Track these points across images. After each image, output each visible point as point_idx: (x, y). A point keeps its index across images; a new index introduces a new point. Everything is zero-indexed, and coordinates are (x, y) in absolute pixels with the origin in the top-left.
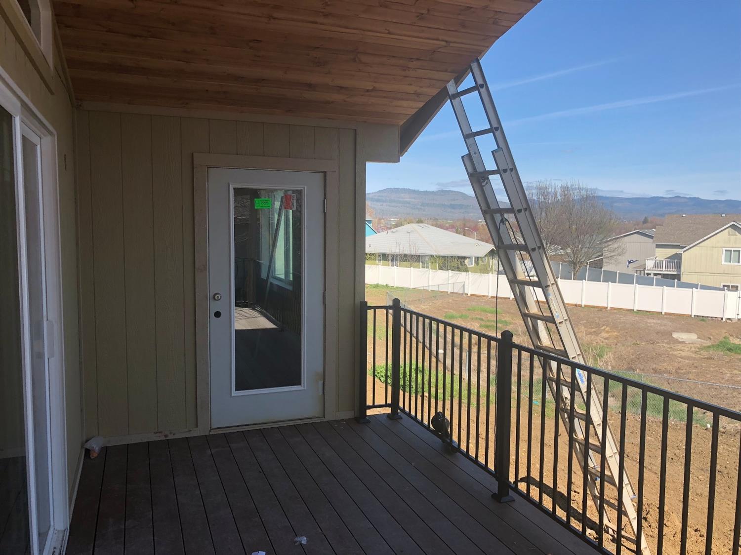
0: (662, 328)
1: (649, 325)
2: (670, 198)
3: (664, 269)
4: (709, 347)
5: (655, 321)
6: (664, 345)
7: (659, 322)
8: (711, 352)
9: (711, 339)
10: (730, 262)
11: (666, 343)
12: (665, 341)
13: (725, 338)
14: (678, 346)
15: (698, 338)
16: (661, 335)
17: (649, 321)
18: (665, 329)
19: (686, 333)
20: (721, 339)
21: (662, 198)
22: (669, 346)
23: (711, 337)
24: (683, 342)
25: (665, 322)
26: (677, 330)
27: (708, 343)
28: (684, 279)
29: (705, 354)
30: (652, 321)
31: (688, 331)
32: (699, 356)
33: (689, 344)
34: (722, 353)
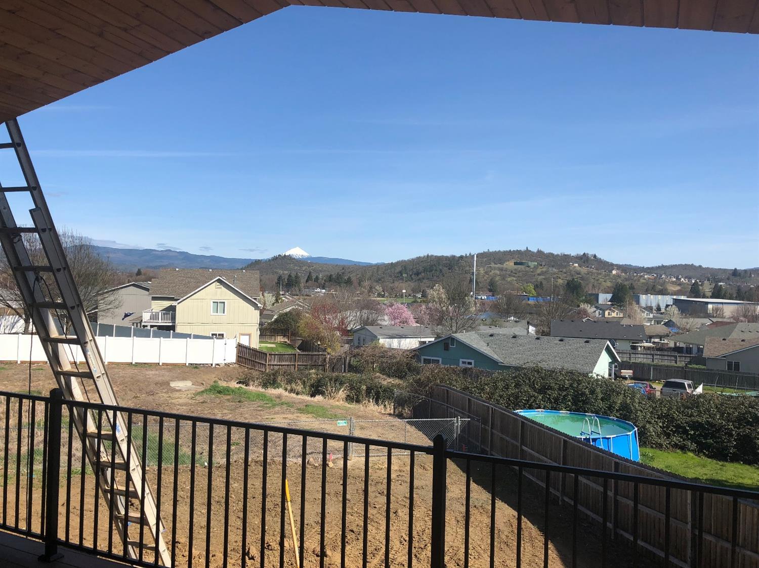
0: (160, 378)
1: (148, 377)
2: (162, 251)
3: (160, 321)
4: (203, 392)
5: (153, 372)
6: (163, 394)
7: (157, 372)
8: (205, 397)
9: (203, 384)
10: (217, 312)
11: (165, 393)
12: (164, 391)
13: (215, 382)
14: (176, 394)
15: (193, 384)
16: (159, 386)
17: (147, 373)
18: (163, 379)
19: (182, 382)
20: (212, 383)
21: (155, 250)
22: (167, 395)
23: (204, 383)
24: (180, 390)
25: (163, 372)
26: (174, 379)
27: (202, 388)
28: (179, 330)
29: (200, 398)
30: (151, 372)
31: (184, 379)
32: (195, 401)
33: (185, 391)
34: (214, 396)
